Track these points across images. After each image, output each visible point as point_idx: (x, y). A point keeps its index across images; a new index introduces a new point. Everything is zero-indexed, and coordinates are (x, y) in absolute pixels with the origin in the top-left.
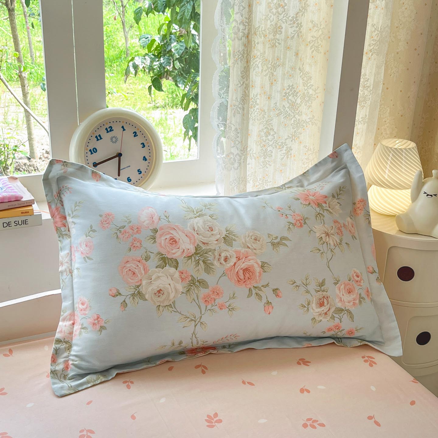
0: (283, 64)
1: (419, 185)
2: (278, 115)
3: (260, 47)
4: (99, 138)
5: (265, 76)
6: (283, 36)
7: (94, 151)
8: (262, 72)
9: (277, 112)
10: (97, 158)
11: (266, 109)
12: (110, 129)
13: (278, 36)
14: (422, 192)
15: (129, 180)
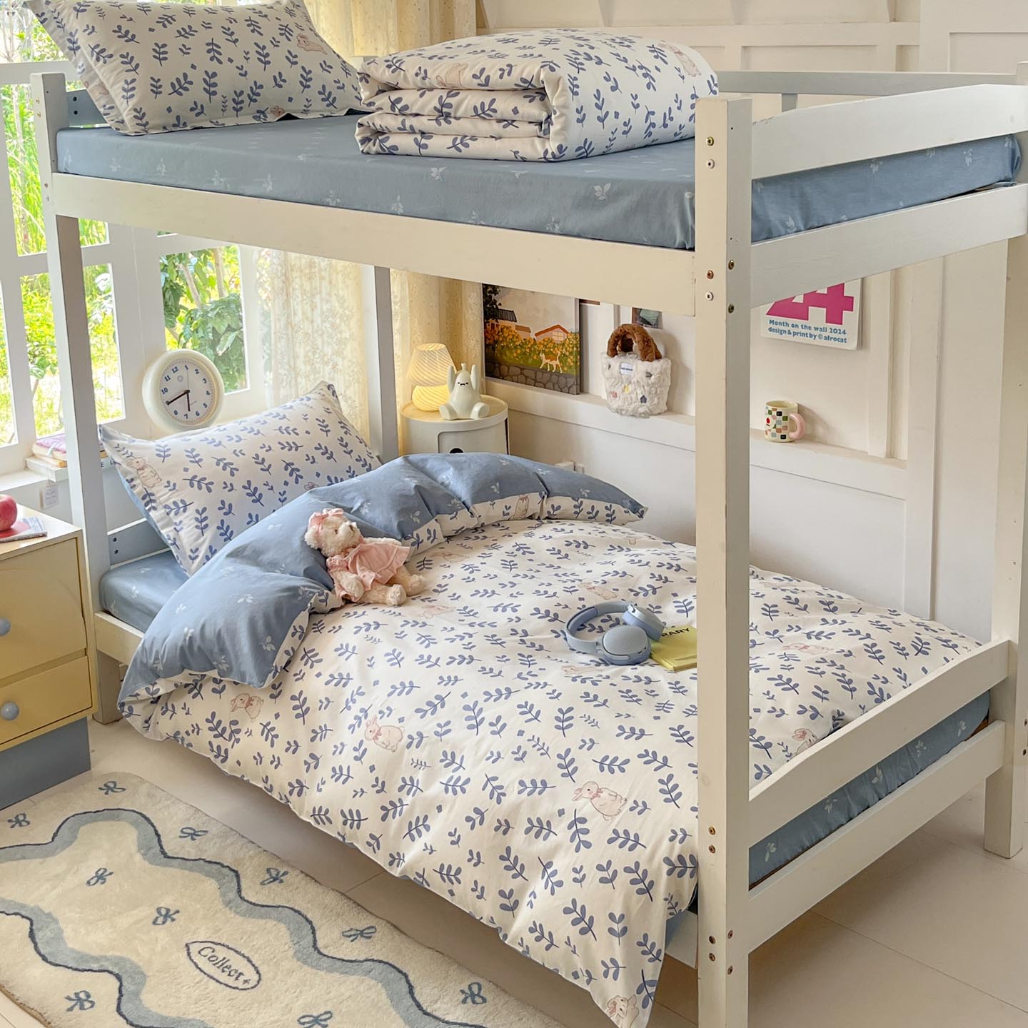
0: (320, 293)
1: (454, 377)
2: (322, 335)
3: (297, 280)
4: (168, 379)
5: (307, 303)
6: (317, 269)
7: (165, 391)
8: (303, 300)
9: (320, 332)
10: (169, 396)
11: (310, 331)
12: (176, 370)
13: (313, 270)
14: (457, 382)
15: (198, 414)
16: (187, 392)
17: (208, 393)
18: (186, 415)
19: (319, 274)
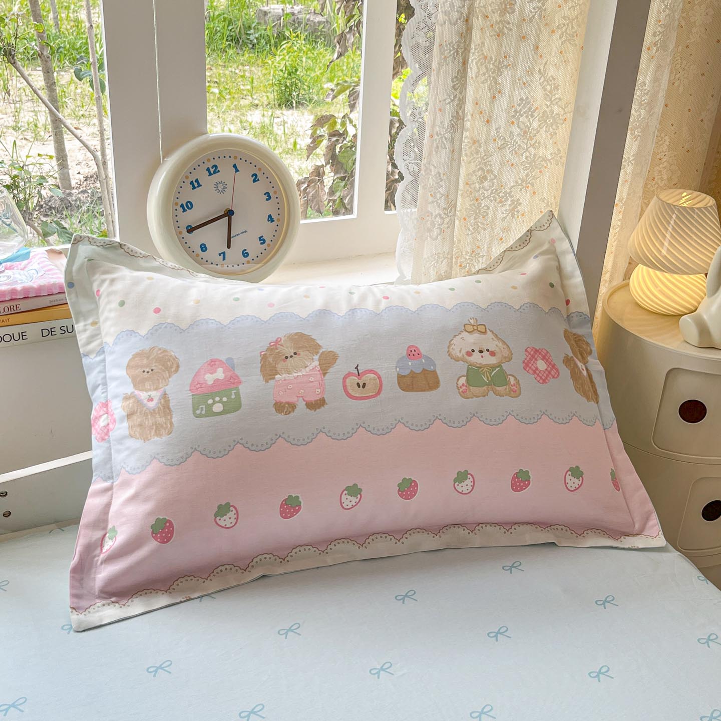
0: (514, 66)
4: (196, 185)
6: (516, 16)
7: (188, 206)
8: (477, 77)
10: (193, 218)
12: (213, 170)
13: (507, 17)
15: (245, 254)
16: (229, 213)
17: (270, 219)
18: (224, 253)
19: (519, 26)
